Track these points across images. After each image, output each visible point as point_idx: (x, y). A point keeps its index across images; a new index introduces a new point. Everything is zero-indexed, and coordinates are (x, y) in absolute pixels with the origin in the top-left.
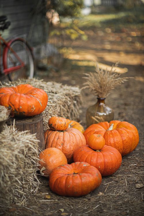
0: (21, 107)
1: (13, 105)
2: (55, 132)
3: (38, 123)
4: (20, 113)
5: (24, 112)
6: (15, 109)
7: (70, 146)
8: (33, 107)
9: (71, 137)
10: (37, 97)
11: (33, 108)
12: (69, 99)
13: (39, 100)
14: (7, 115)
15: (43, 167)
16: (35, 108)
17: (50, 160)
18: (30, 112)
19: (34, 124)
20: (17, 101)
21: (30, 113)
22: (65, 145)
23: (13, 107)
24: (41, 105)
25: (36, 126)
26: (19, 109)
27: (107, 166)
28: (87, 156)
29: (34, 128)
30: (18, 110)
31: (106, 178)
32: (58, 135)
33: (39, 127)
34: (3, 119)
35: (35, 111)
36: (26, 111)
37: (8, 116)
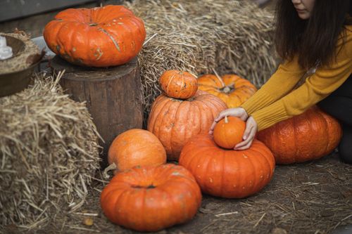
0: (74, 50)
1: (63, 44)
2: (167, 100)
3: (114, 81)
4: (76, 59)
5: (82, 59)
6: (65, 52)
7: (185, 130)
8: (98, 50)
9: (192, 114)
10: (112, 33)
11: (96, 53)
12: (253, 37)
13: (113, 39)
14: (27, 63)
15: (114, 164)
16: (102, 54)
17: (124, 153)
18: (92, 59)
19: (104, 83)
20: (70, 36)
21: (94, 61)
22: (178, 127)
23: (62, 47)
24: (118, 48)
25: (110, 86)
26: (71, 51)
27: (228, 181)
28: (193, 156)
29: (105, 90)
30: (69, 53)
31: (232, 202)
32: (168, 105)
33: (119, 88)
34: (13, 70)
35: (104, 60)
36: (85, 57)
37: (29, 65)
